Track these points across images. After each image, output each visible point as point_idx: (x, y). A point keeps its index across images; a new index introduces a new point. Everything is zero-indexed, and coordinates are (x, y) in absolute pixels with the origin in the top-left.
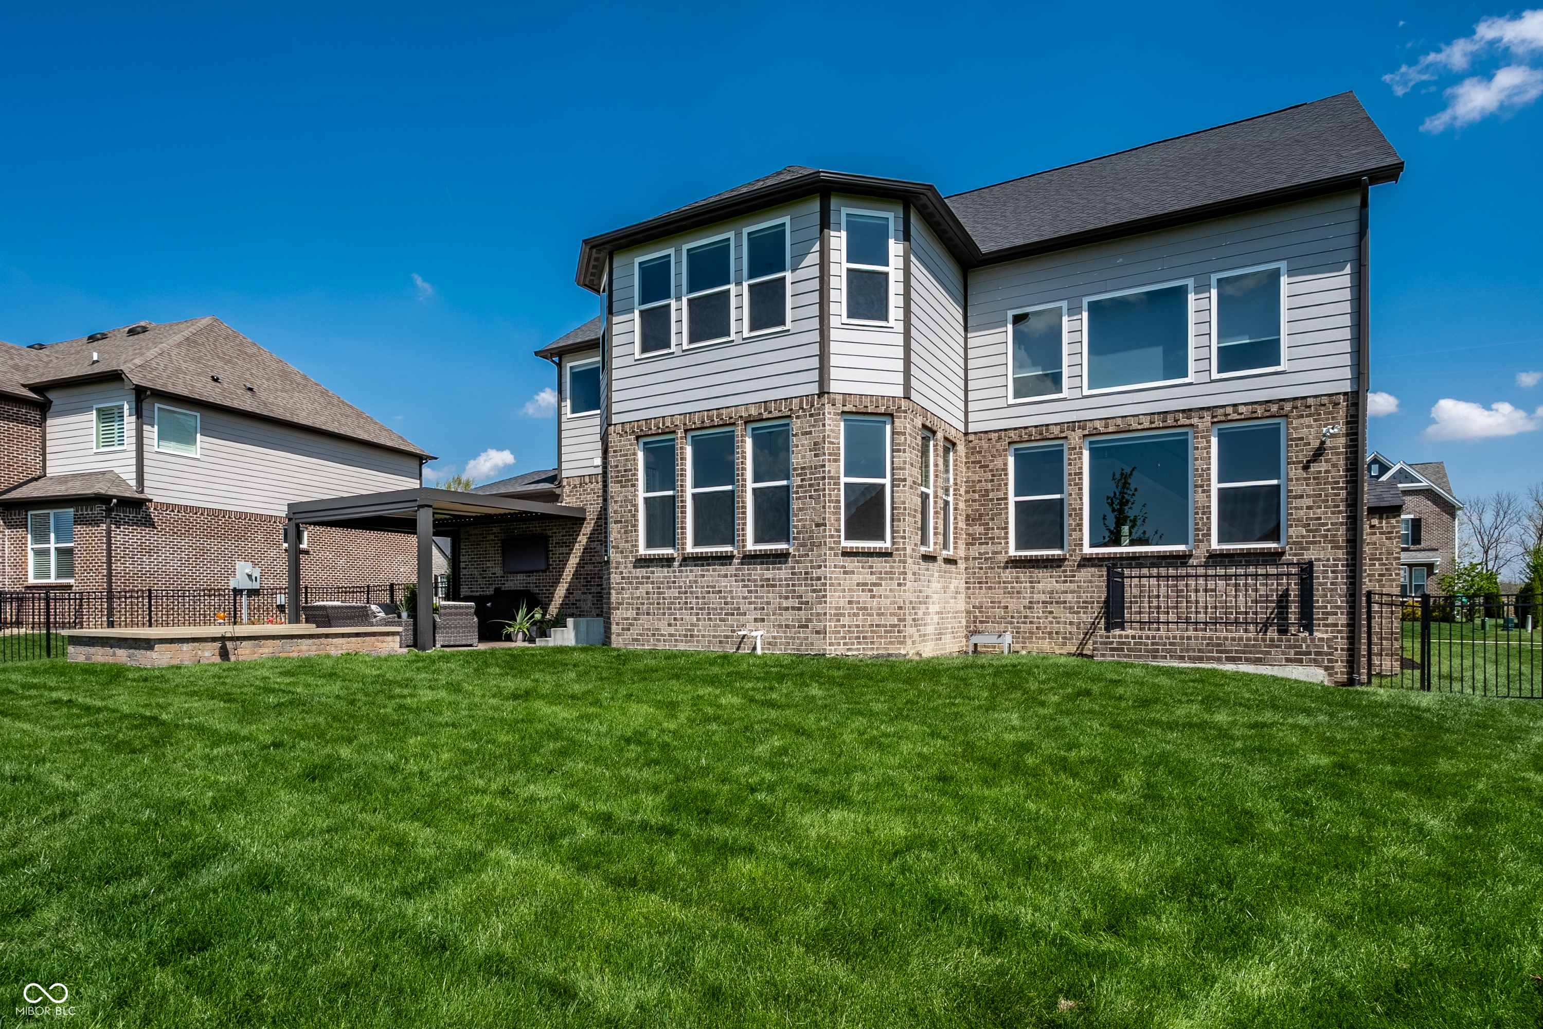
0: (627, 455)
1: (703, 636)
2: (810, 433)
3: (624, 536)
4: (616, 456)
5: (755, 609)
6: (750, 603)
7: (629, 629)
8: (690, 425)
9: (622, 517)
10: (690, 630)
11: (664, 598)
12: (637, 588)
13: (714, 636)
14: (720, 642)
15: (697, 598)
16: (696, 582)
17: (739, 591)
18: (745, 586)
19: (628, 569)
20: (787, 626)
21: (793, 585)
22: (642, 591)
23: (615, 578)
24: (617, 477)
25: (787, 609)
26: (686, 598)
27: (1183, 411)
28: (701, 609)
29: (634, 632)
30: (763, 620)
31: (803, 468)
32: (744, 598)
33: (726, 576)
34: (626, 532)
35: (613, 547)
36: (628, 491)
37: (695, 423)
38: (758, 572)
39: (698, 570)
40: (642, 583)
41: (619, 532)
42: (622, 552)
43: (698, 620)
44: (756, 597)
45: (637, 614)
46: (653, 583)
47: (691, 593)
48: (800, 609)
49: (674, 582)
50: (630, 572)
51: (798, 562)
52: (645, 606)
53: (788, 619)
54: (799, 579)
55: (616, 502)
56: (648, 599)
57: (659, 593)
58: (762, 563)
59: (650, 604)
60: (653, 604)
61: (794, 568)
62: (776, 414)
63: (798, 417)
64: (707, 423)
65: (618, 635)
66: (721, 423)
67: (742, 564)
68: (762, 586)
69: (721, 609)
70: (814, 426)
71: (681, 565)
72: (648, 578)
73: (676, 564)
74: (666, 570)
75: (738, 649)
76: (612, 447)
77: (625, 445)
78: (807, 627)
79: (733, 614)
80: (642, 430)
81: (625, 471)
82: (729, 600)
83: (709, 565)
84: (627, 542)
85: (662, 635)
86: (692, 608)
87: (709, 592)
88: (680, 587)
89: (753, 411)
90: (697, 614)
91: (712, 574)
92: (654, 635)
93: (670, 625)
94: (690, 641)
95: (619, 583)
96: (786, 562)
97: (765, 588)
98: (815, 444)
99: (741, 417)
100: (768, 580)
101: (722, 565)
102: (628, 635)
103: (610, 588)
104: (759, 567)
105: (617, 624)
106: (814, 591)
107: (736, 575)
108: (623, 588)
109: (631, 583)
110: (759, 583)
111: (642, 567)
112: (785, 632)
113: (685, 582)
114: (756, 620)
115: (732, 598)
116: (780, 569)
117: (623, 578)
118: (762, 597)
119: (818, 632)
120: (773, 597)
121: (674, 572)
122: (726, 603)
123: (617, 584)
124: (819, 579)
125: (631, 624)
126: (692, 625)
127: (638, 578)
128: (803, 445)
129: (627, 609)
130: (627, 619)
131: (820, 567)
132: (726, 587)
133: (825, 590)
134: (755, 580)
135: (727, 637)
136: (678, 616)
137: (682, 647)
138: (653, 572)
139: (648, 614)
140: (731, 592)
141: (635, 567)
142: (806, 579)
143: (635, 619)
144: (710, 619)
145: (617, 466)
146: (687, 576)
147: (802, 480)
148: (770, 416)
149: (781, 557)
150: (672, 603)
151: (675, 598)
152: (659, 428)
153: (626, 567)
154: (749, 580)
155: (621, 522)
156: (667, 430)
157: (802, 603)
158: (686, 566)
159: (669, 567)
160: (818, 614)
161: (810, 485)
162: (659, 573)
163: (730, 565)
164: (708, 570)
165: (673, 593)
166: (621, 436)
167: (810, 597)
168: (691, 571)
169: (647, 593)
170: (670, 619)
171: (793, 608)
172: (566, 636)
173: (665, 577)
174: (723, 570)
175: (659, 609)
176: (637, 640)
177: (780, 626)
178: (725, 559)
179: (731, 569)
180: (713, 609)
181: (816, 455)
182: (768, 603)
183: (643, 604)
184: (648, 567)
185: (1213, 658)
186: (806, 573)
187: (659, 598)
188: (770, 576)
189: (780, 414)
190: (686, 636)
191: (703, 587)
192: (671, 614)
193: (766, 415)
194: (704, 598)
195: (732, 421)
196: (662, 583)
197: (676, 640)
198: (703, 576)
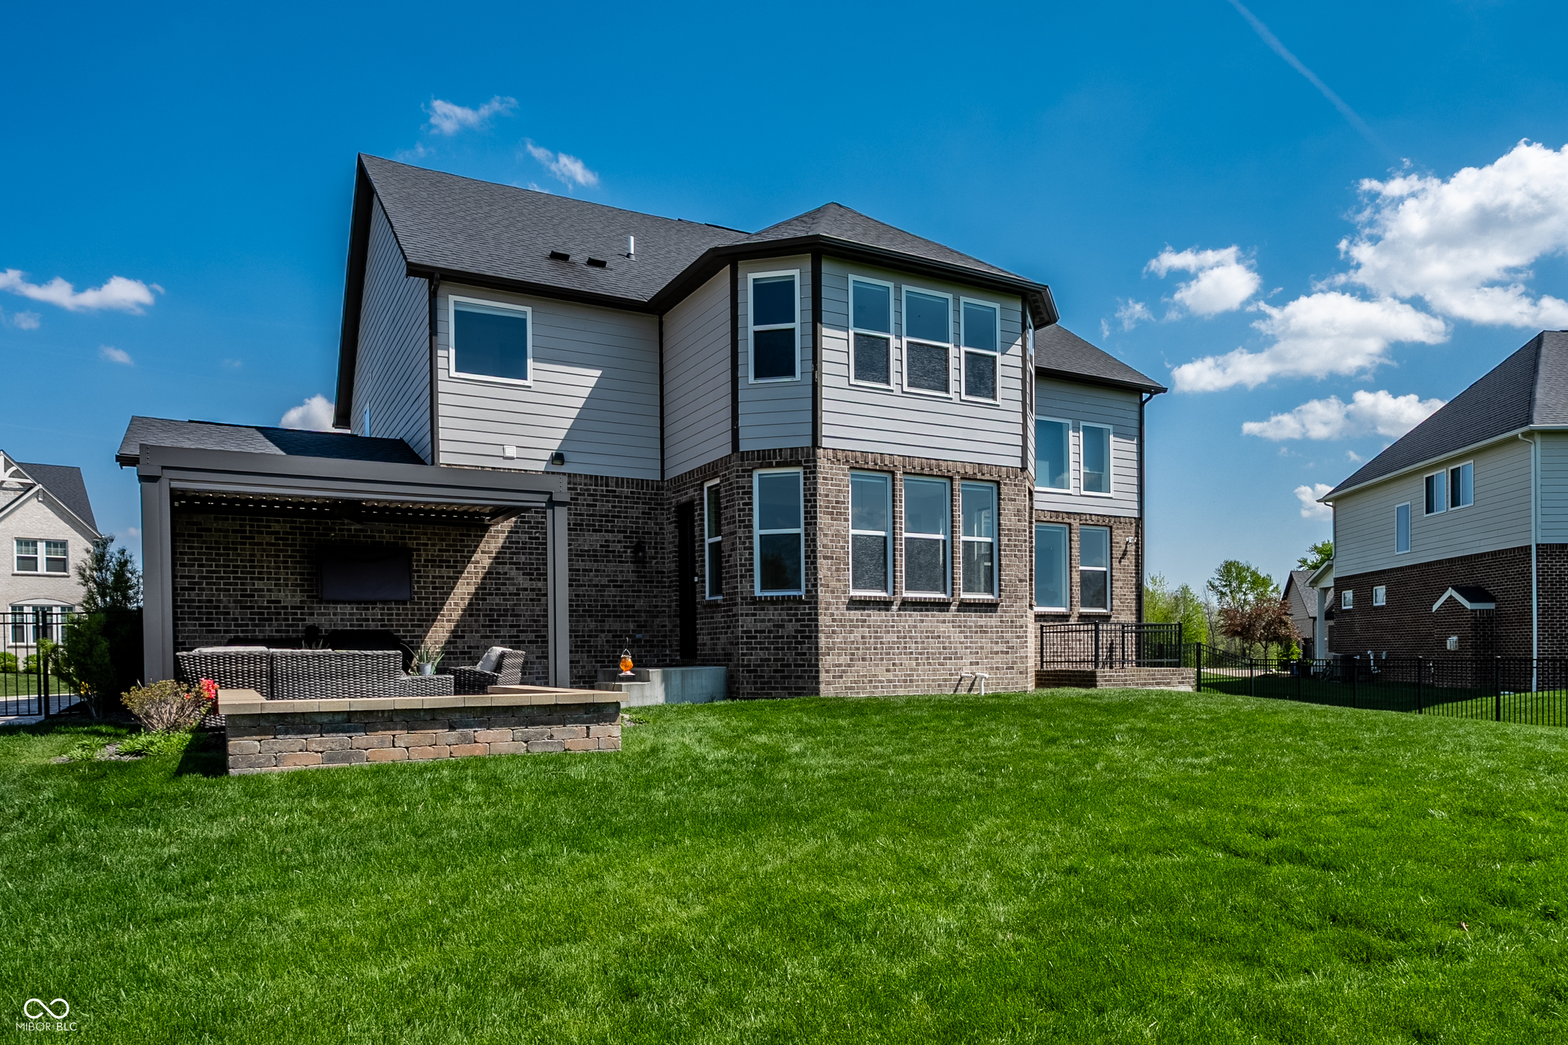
0: (839, 485)
1: (923, 680)
2: (1015, 500)
3: (835, 574)
4: (827, 485)
5: (971, 653)
6: (966, 648)
7: (841, 677)
8: (909, 469)
9: (833, 552)
10: (909, 675)
11: (881, 643)
12: (851, 632)
13: (933, 680)
14: (939, 686)
15: (916, 642)
16: (915, 627)
17: (957, 636)
18: (961, 632)
19: (840, 610)
20: (997, 668)
21: (1002, 632)
22: (856, 635)
23: (824, 620)
24: (827, 507)
25: (997, 653)
26: (905, 643)
27: (1067, 513)
28: (920, 654)
29: (848, 679)
30: (977, 663)
31: (1009, 530)
32: (961, 643)
33: (944, 622)
34: (838, 570)
35: (822, 585)
36: (840, 525)
37: (914, 468)
38: (973, 619)
39: (917, 615)
40: (857, 627)
41: (829, 569)
42: (833, 592)
43: (918, 664)
44: (971, 642)
45: (851, 660)
46: (869, 627)
47: (910, 637)
48: (1007, 653)
49: (893, 627)
50: (843, 614)
51: (1005, 612)
52: (861, 652)
53: (998, 662)
54: (1006, 627)
55: (825, 535)
56: (865, 643)
57: (876, 637)
58: (976, 611)
59: (867, 649)
60: (870, 649)
61: (1001, 617)
62: (987, 477)
63: (1005, 484)
64: (926, 471)
65: (828, 683)
66: (939, 473)
67: (958, 611)
68: (976, 632)
69: (940, 653)
70: (1018, 495)
71: (899, 609)
72: (865, 621)
73: (895, 608)
74: (883, 613)
75: (955, 691)
76: (822, 473)
77: (837, 474)
78: (1012, 668)
79: (951, 659)
80: (857, 462)
81: (837, 502)
82: (947, 645)
83: (927, 610)
84: (839, 580)
85: (880, 681)
86: (911, 653)
87: (928, 637)
88: (899, 632)
89: (970, 470)
90: (917, 659)
91: (932, 619)
92: (871, 681)
93: (888, 670)
94: (909, 686)
95: (830, 626)
96: (996, 611)
97: (979, 634)
98: (1018, 510)
99: (958, 472)
100: (982, 626)
101: (940, 611)
102: (840, 683)
103: (817, 631)
104: (973, 614)
105: (827, 671)
106: (1018, 637)
107: (953, 622)
108: (834, 632)
109: (843, 626)
110: (974, 629)
111: (856, 609)
112: (996, 674)
113: (904, 627)
114: (971, 664)
115: (950, 643)
116: (991, 617)
117: (834, 620)
118: (976, 642)
119: (1021, 673)
120: (985, 641)
121: (893, 616)
122: (944, 648)
123: (826, 626)
124: (1021, 627)
125: (844, 671)
126: (911, 670)
127: (852, 621)
128: (1009, 510)
129: (839, 655)
130: (840, 665)
131: (1022, 617)
132: (945, 632)
133: (1026, 637)
134: (970, 627)
135: (945, 680)
136: (897, 662)
137: (901, 692)
138: (869, 616)
139: (864, 659)
140: (949, 637)
141: (848, 609)
142: (1012, 627)
143: (849, 666)
144: (929, 664)
145: (827, 496)
146: (906, 621)
147: (1009, 540)
148: (983, 478)
149: (991, 607)
150: (891, 648)
151: (894, 643)
152: (876, 464)
153: (837, 609)
154: (965, 626)
155: (832, 558)
156: (886, 468)
157: (1009, 648)
158: (905, 610)
159: (888, 610)
160: (1022, 657)
161: (1015, 545)
162: (876, 616)
163: (948, 611)
164: (927, 616)
165: (892, 637)
166: (833, 463)
167: (1015, 642)
168: (910, 616)
169: (863, 637)
170: (889, 665)
171: (1002, 652)
172: (647, 692)
173: (882, 621)
174: (941, 616)
175: (877, 654)
176: (851, 688)
177: (992, 668)
178: (943, 606)
179: (948, 616)
180: (932, 653)
181: (1019, 521)
182: (982, 648)
183: (858, 649)
184: (864, 609)
185: (1150, 684)
186: (1012, 622)
187: (876, 643)
188: (983, 624)
189: (991, 478)
190: (905, 681)
191: (922, 632)
192: (890, 659)
193: (979, 476)
194: (923, 643)
195: (950, 474)
196: (880, 627)
197: (895, 686)
198: (922, 621)
